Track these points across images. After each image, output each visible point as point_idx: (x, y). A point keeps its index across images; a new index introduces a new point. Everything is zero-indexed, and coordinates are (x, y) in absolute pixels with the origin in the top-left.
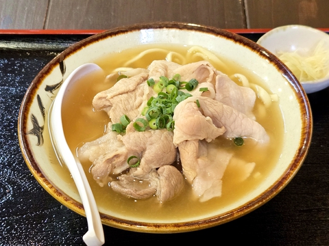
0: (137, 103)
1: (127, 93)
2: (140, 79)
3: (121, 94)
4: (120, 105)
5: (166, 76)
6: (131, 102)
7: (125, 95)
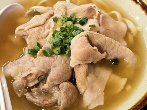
0: (45, 34)
1: (39, 26)
2: (48, 16)
3: (35, 27)
4: (34, 35)
5: (66, 14)
6: (41, 33)
7: (37, 28)
